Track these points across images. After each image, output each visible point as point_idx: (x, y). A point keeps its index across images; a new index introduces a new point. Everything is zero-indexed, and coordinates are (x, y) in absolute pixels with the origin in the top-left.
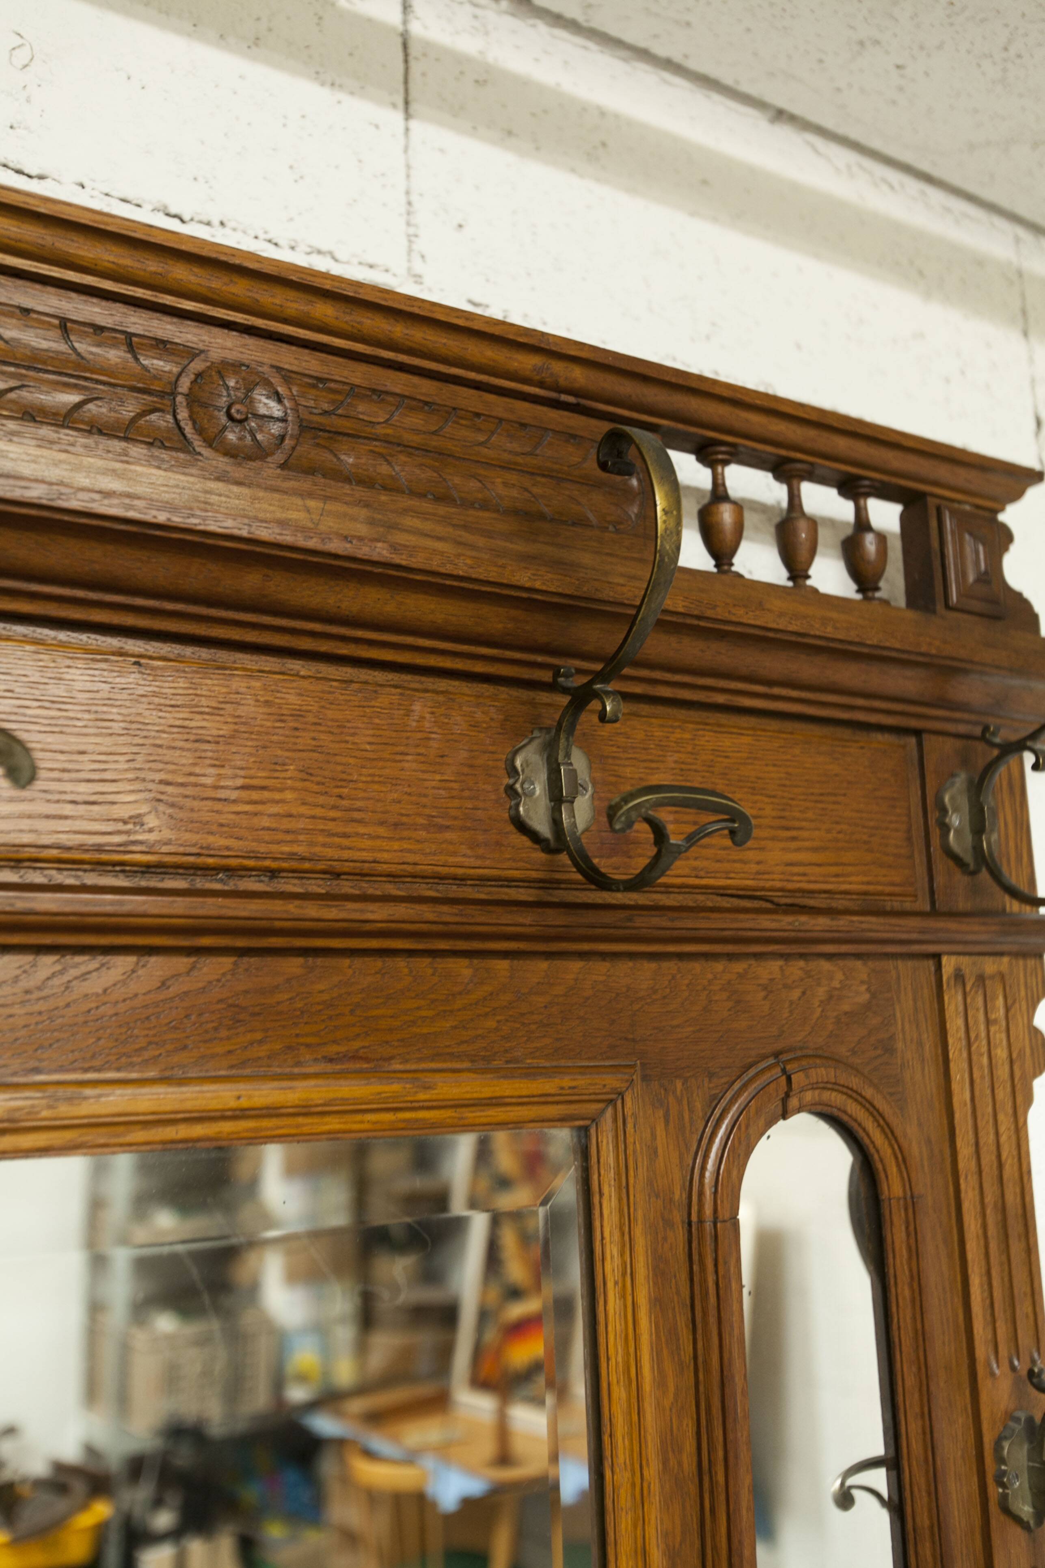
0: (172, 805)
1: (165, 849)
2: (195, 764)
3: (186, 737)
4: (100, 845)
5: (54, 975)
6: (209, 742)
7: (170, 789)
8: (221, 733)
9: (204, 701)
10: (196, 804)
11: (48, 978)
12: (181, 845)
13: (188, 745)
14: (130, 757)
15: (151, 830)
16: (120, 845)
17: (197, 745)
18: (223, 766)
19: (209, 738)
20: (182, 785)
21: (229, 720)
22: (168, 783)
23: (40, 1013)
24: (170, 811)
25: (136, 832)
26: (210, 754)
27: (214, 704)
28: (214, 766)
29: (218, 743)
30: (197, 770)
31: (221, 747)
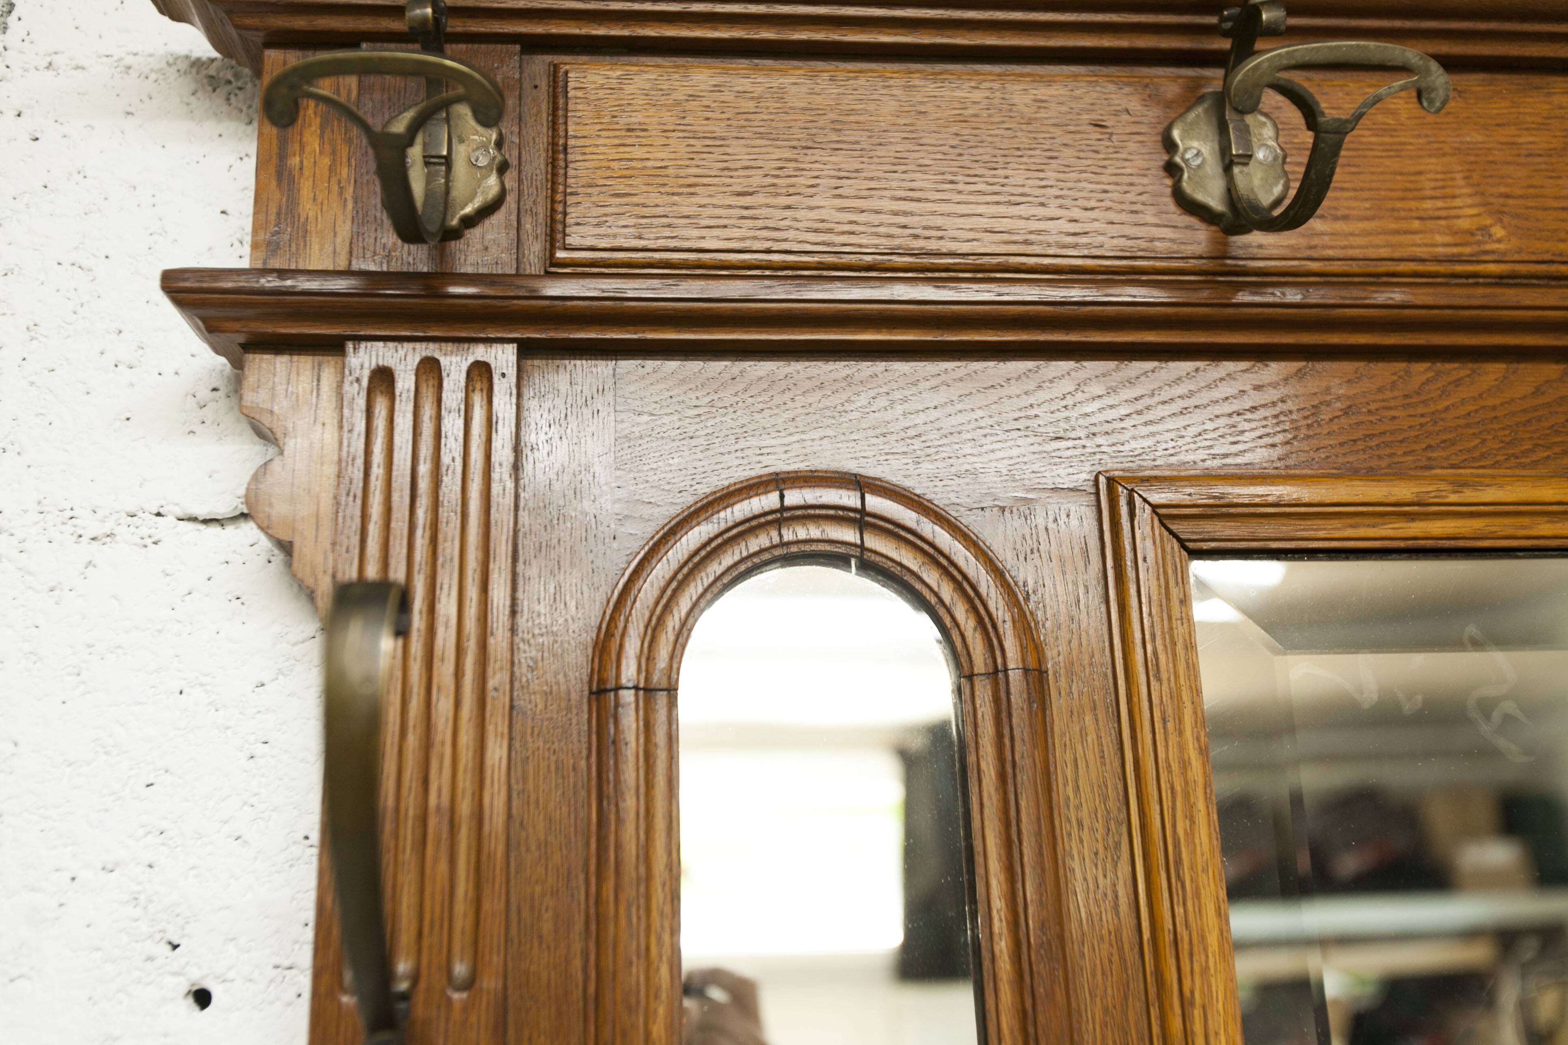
0: (1517, 216)
1: (1516, 257)
2: (1530, 177)
3: (1517, 152)
4: (1453, 255)
5: (1428, 381)
6: (1540, 155)
7: (1511, 202)
8: (1552, 146)
9: (1529, 119)
10: (1539, 214)
11: (1423, 384)
12: (1533, 253)
13: (1523, 160)
14: (1467, 174)
15: (1499, 241)
16: (1472, 255)
17: (1529, 159)
18: (1560, 177)
19: (1540, 152)
20: (1521, 197)
21: (1558, 134)
22: (1507, 196)
23: (1422, 416)
24: (1515, 222)
25: (1486, 243)
26: (1543, 167)
27: (1540, 120)
28: (1551, 177)
29: (1550, 156)
30: (1535, 182)
31: (1554, 160)
